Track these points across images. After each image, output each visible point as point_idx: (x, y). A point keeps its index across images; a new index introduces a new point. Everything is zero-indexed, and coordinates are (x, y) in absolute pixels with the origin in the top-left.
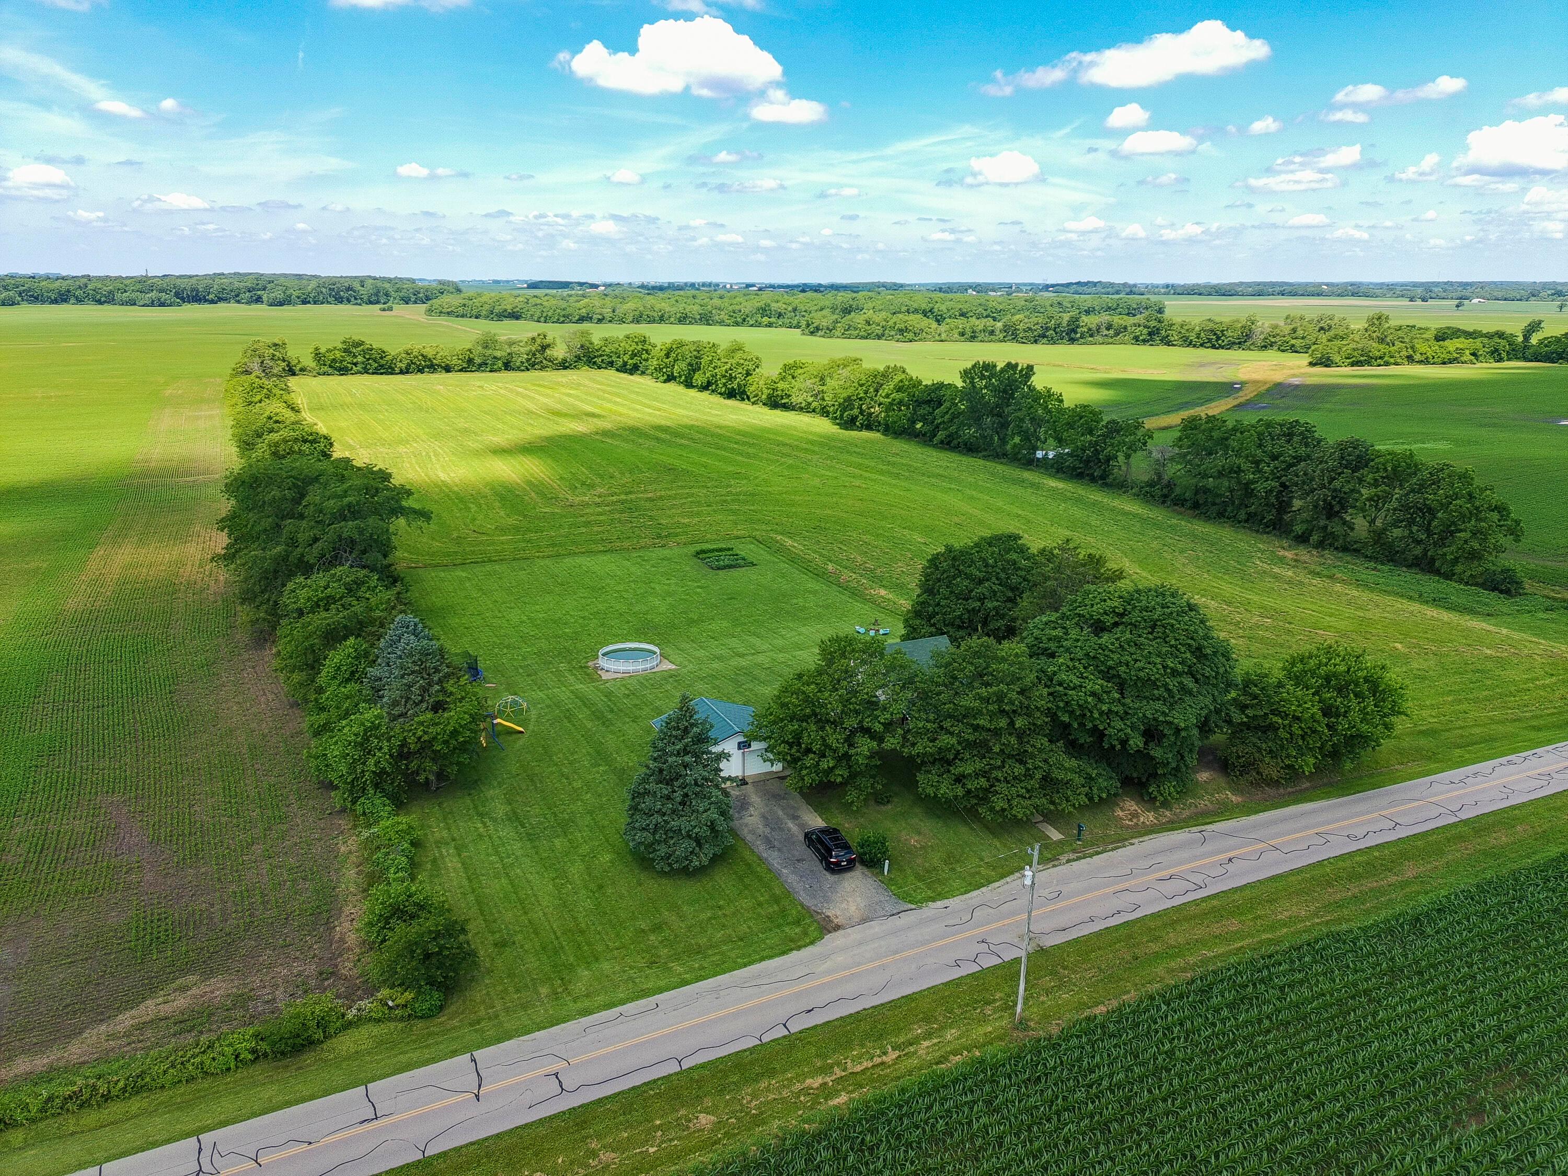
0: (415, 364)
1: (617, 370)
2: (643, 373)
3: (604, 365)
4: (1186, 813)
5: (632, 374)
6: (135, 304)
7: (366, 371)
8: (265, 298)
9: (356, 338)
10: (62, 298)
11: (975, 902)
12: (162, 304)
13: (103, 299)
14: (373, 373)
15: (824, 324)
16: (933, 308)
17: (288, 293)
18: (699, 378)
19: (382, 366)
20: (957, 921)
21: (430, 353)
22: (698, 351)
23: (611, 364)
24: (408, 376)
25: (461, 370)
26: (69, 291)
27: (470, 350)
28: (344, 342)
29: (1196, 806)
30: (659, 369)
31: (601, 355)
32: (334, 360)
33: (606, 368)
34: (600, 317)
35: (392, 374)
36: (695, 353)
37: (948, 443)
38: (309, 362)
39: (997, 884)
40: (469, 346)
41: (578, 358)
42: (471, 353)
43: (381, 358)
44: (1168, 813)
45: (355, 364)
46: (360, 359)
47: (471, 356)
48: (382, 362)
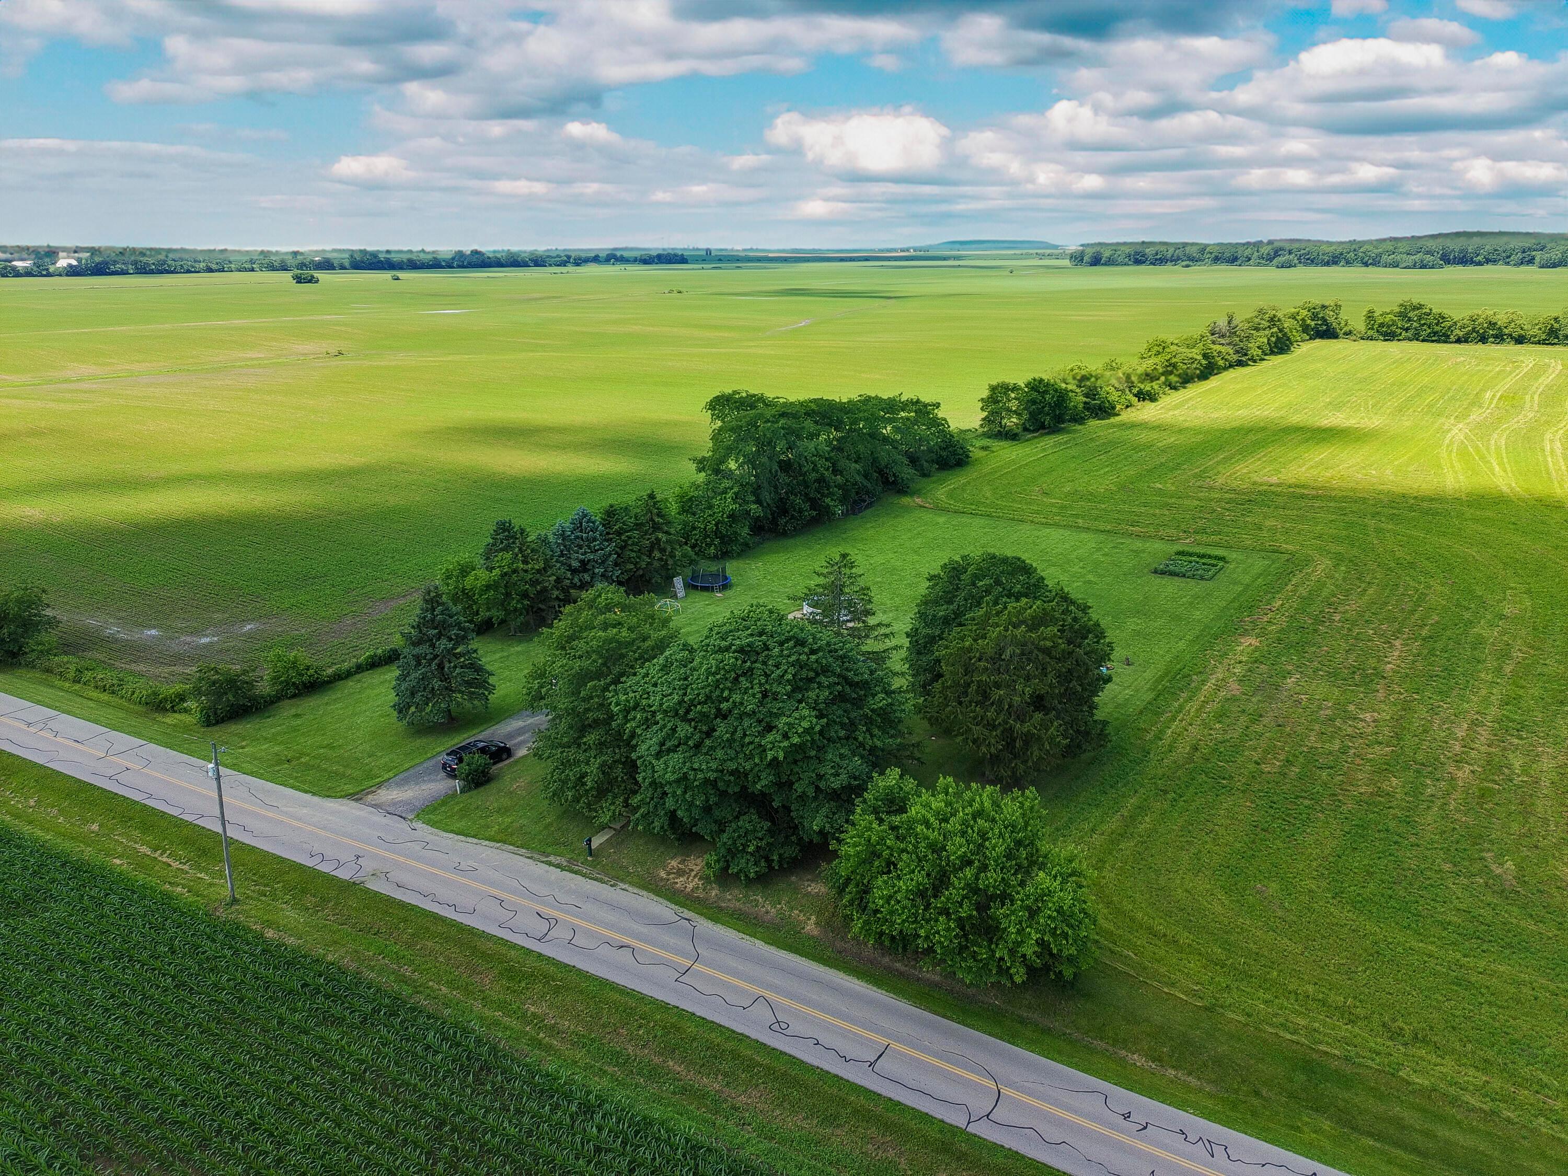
0: (1477, 332)
6: (1397, 266)
7: (1416, 337)
9: (1415, 301)
10: (1334, 260)
12: (1423, 267)
13: (1370, 261)
14: (1423, 341)
19: (1435, 333)
21: (1501, 319)
24: (1465, 346)
25: (1539, 343)
27: (1556, 319)
28: (1402, 305)
32: (1383, 325)
35: (1445, 342)
38: (1359, 325)
40: (1555, 315)
42: (1558, 322)
43: (1437, 324)
45: (1407, 330)
46: (1414, 324)
47: (1557, 326)
48: (1438, 328)
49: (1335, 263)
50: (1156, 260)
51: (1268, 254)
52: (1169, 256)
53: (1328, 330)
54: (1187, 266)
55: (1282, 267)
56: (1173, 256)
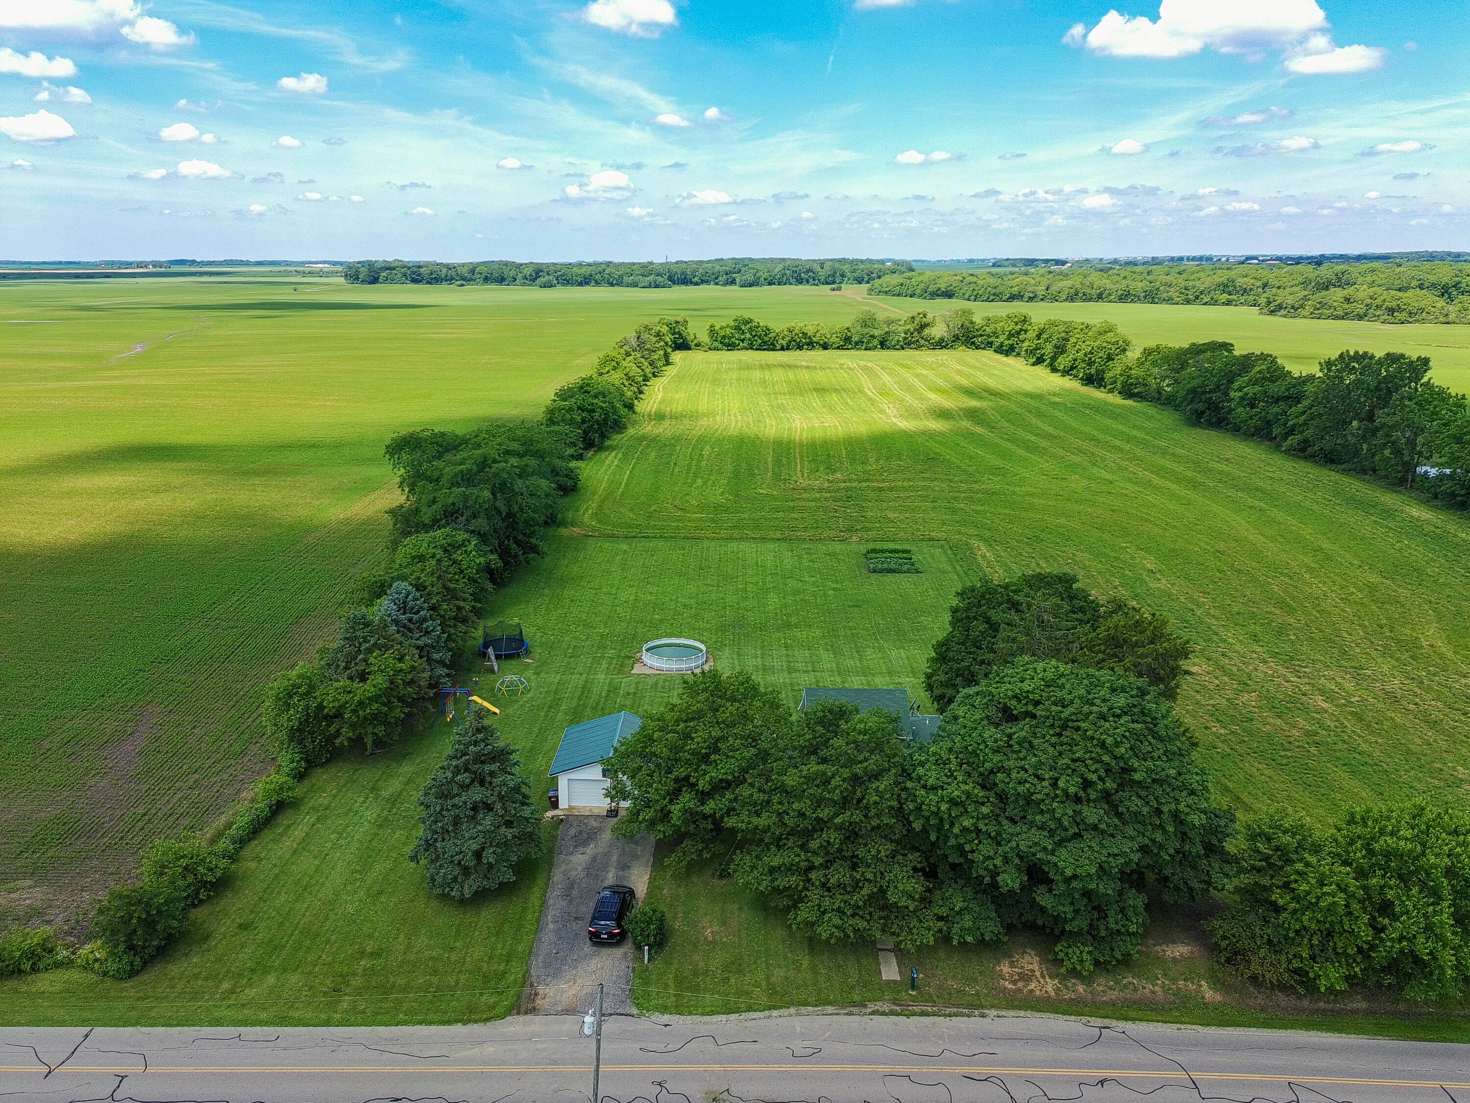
0: (795, 341)
1: (995, 351)
2: (1018, 354)
3: (983, 346)
4: (1113, 995)
5: (1007, 356)
6: (637, 286)
7: (751, 347)
8: (738, 281)
9: (746, 316)
10: (585, 281)
11: (703, 1030)
12: (657, 286)
13: (615, 282)
14: (757, 349)
15: (1290, 300)
16: (1459, 282)
17: (758, 275)
18: (1063, 362)
19: (765, 342)
20: (661, 1047)
21: (810, 330)
22: (1067, 332)
23: (990, 344)
24: (787, 353)
25: (838, 348)
26: (591, 275)
27: (848, 329)
28: (736, 320)
29: (1135, 990)
30: (1030, 352)
31: (981, 335)
32: (724, 337)
33: (984, 349)
34: (1031, 295)
35: (773, 350)
36: (1063, 335)
37: (1303, 450)
38: (704, 338)
39: (758, 1014)
40: (847, 325)
41: (956, 338)
42: (849, 331)
43: (766, 335)
44: (1081, 988)
45: (742, 341)
46: (748, 336)
47: (849, 334)
48: (766, 339)
49: (587, 283)
50: (432, 279)
51: (531, 275)
52: (443, 276)
53: (683, 343)
54: (462, 285)
55: (545, 287)
56: (446, 276)
